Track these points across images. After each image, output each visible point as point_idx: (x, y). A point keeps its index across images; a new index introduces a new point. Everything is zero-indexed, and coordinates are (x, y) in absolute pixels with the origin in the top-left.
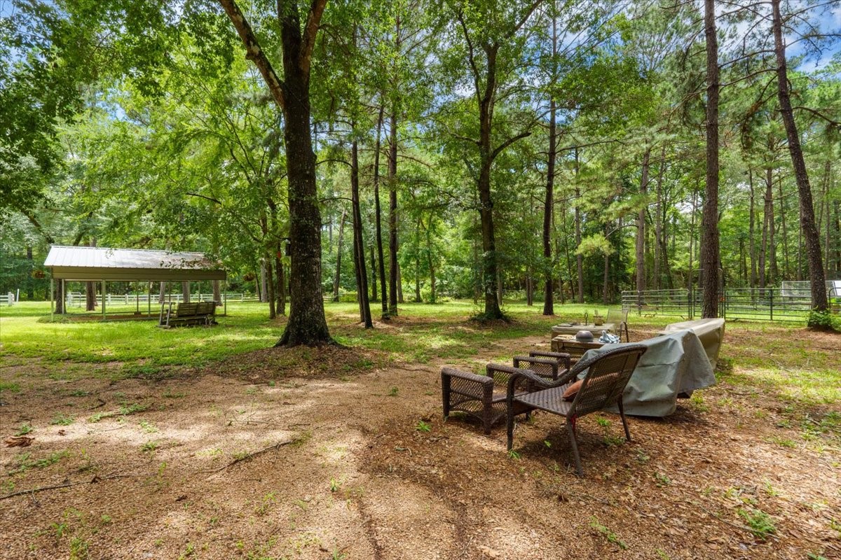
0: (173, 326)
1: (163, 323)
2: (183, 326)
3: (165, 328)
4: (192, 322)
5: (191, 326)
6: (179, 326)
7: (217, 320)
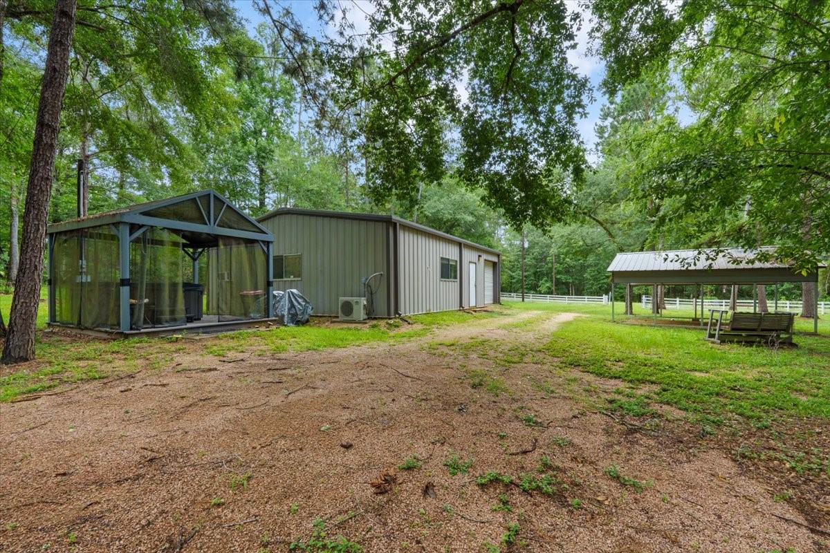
0: (723, 342)
1: (712, 336)
2: (738, 342)
3: (713, 343)
4: (753, 339)
5: (750, 344)
6: (731, 342)
7: (795, 340)
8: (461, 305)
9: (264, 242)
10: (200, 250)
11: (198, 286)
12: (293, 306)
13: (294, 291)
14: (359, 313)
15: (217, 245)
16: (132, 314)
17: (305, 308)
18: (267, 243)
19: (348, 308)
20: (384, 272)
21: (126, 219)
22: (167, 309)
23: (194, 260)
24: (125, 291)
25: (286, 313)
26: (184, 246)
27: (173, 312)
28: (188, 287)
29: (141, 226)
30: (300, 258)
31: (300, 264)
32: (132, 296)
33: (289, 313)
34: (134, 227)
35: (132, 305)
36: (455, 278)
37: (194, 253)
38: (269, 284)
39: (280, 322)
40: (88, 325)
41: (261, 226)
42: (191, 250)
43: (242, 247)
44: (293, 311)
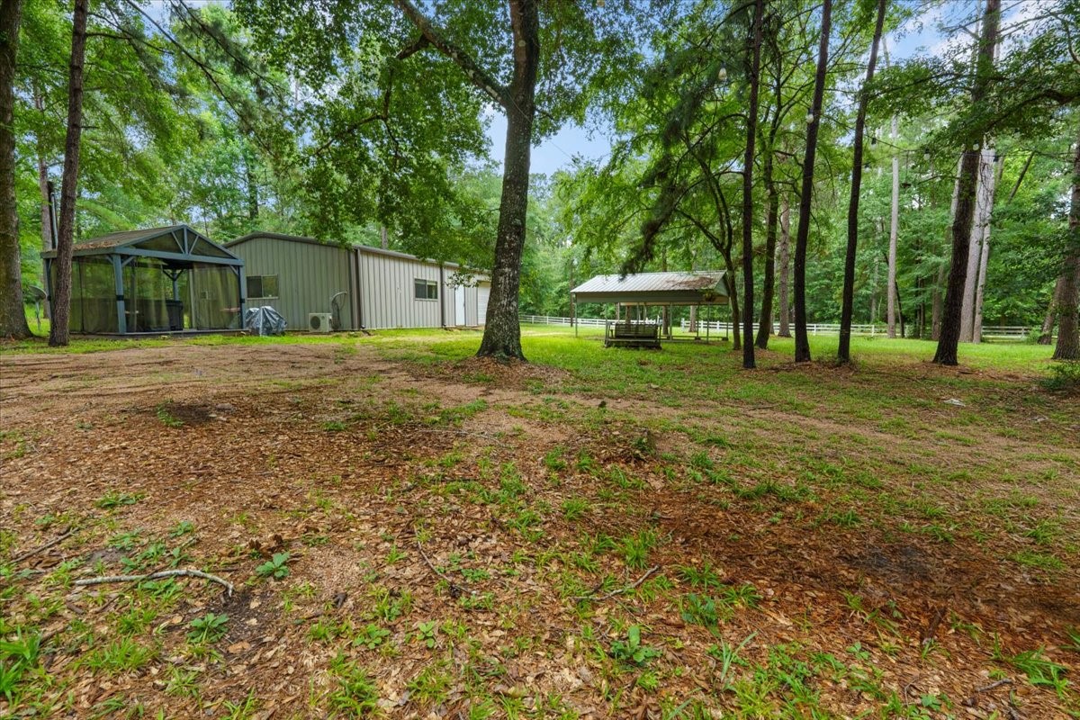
2: (623, 347)
4: (633, 344)
5: (630, 348)
6: (617, 346)
8: (443, 324)
9: (234, 266)
10: (178, 272)
11: (180, 302)
12: (267, 321)
13: (269, 308)
14: (326, 325)
15: (192, 268)
16: (127, 322)
17: (279, 323)
18: (238, 267)
19: (316, 323)
20: (348, 292)
21: (118, 251)
22: (154, 319)
23: (174, 280)
24: (121, 304)
25: (261, 326)
26: (165, 267)
27: (159, 322)
28: (171, 304)
29: (129, 256)
30: (277, 278)
31: (277, 284)
32: (127, 309)
33: (264, 327)
34: (124, 257)
35: (127, 315)
36: (436, 297)
37: (173, 274)
38: (241, 301)
39: (255, 332)
40: (91, 330)
41: (231, 252)
42: (170, 271)
43: (215, 271)
44: (268, 325)
